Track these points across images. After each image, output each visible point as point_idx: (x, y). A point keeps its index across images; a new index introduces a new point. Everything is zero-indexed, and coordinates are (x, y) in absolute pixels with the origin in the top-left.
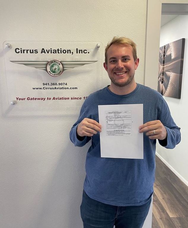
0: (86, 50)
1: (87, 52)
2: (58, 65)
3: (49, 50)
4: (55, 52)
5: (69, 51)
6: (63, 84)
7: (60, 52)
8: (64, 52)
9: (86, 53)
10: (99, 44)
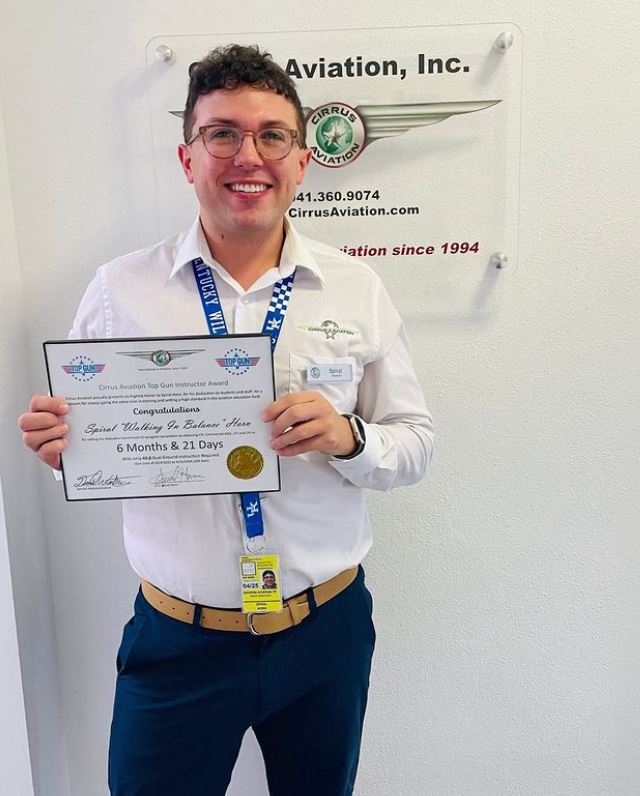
0: (457, 61)
1: (461, 65)
2: (345, 121)
3: (314, 66)
4: (335, 73)
5: (390, 67)
6: (365, 195)
7: (354, 70)
8: (373, 69)
9: (458, 69)
10: (508, 35)
